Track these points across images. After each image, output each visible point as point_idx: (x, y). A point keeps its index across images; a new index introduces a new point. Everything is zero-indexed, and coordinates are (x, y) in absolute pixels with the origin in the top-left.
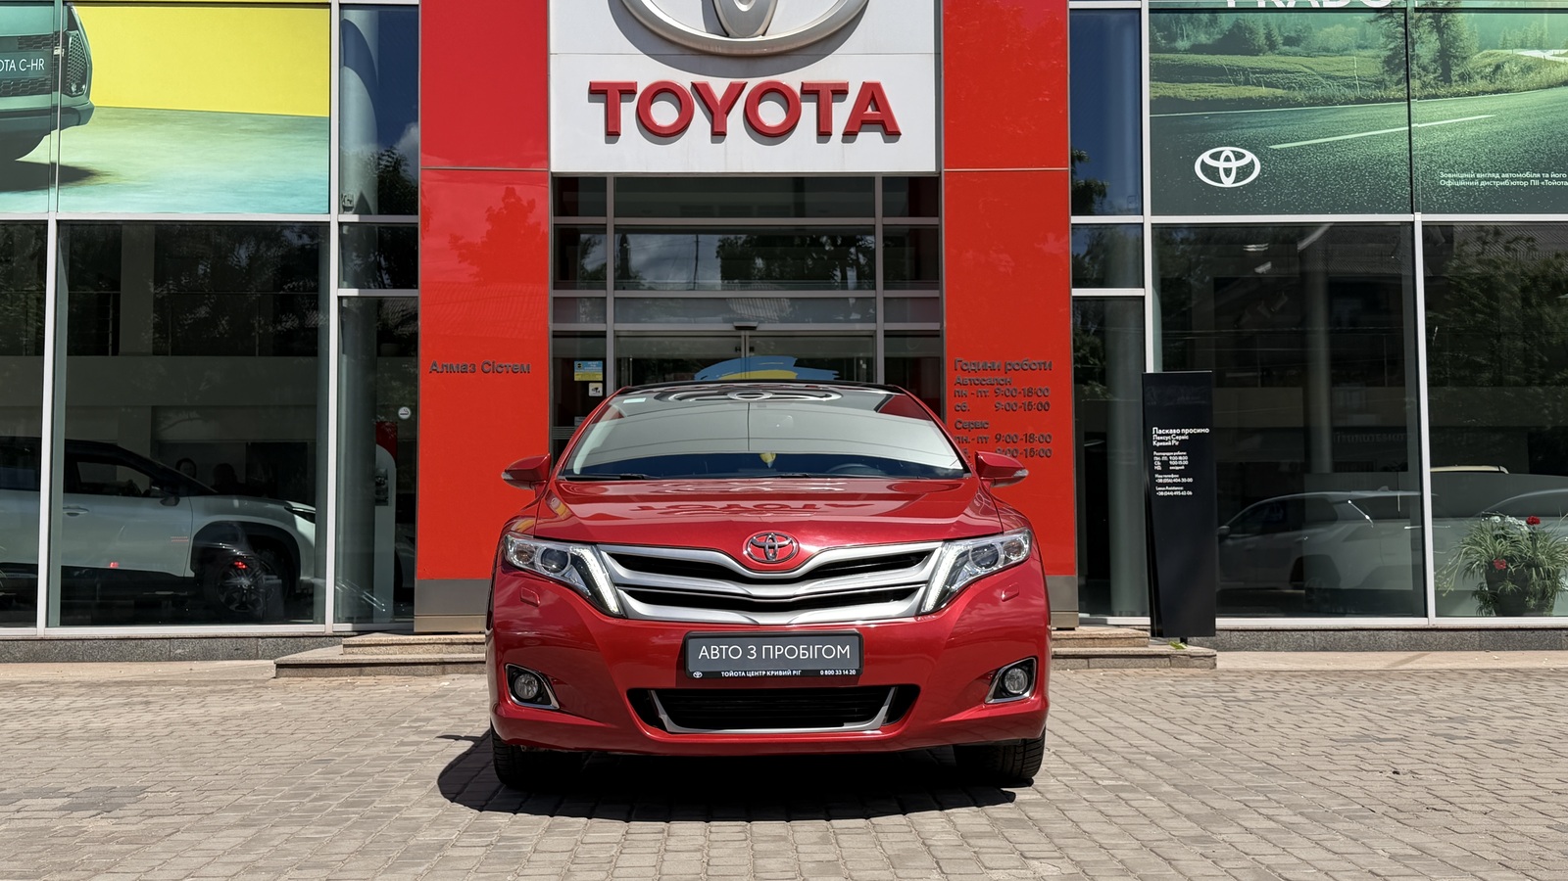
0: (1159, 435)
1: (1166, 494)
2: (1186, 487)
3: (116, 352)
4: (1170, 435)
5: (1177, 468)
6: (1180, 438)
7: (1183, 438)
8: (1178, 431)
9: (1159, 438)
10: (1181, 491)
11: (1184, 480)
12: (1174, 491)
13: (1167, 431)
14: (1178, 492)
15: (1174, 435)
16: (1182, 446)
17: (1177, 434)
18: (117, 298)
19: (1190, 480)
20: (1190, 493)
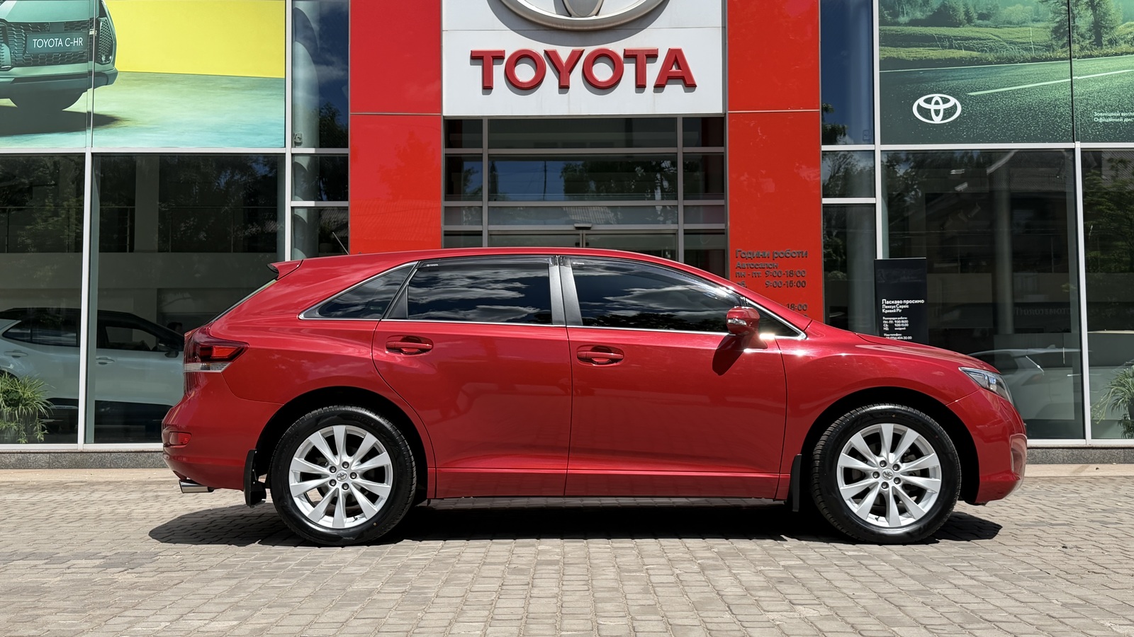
0: (887, 305)
4: (895, 305)
5: (900, 329)
6: (902, 307)
7: (905, 307)
8: (901, 302)
11: (905, 338)
13: (893, 302)
15: (898, 305)
16: (904, 313)
19: (910, 337)
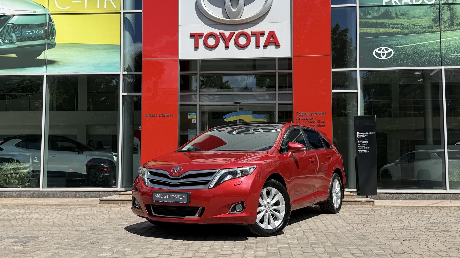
0: (359, 134)
1: (361, 152)
2: (368, 150)
3: (77, 110)
5: (365, 144)
6: (366, 135)
7: (367, 135)
8: (365, 133)
9: (359, 135)
10: (366, 151)
11: (367, 148)
12: (364, 151)
13: (362, 133)
14: (365, 151)
16: (366, 138)
17: (365, 134)
18: (77, 94)
19: (369, 148)
20: (369, 152)
